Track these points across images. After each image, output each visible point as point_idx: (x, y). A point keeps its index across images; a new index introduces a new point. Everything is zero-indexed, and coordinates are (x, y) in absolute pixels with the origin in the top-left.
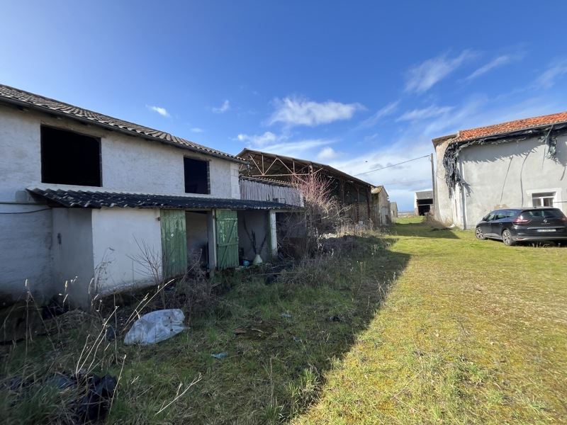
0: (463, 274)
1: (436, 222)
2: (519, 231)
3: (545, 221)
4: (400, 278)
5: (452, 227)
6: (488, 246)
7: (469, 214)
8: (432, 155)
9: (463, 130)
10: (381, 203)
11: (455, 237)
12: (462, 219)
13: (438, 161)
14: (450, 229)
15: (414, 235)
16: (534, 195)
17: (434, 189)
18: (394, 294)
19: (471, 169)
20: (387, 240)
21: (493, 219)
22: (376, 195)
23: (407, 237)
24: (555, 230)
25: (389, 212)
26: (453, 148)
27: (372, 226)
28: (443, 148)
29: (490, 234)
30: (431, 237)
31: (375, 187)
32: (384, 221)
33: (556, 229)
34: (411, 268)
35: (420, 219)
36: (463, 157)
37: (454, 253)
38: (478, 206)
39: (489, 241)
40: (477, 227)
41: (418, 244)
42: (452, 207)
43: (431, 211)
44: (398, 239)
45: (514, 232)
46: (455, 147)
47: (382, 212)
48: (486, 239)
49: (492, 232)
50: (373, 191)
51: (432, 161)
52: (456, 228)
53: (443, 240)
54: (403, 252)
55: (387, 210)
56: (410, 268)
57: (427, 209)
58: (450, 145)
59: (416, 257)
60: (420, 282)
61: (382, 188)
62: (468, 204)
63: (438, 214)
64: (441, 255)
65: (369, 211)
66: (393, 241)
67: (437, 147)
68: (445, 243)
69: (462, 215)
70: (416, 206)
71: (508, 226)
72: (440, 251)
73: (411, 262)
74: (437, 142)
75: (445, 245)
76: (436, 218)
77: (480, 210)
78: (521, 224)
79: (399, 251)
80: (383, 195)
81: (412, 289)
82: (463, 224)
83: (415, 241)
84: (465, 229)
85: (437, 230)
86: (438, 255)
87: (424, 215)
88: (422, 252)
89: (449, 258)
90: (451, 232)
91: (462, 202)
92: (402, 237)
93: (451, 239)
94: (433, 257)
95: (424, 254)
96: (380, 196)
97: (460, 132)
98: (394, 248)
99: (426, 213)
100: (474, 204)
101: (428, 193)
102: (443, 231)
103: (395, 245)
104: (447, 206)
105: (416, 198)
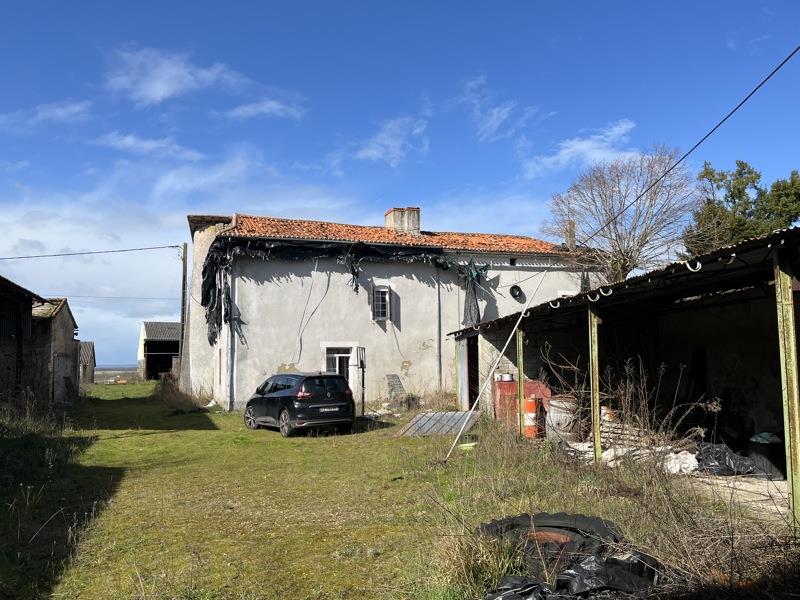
0: (213, 489)
1: (181, 394)
2: (300, 410)
3: (329, 394)
4: (104, 513)
5: (210, 405)
6: (258, 439)
7: (240, 379)
8: (186, 245)
9: (242, 214)
10: (57, 344)
11: (212, 427)
12: (228, 389)
13: (195, 264)
14: (207, 410)
15: (134, 426)
16: (330, 351)
17: (183, 320)
18: (93, 541)
19: (249, 294)
20: (71, 440)
21: (270, 391)
22: (45, 323)
23: (118, 432)
24: (337, 409)
25: (75, 368)
26: (222, 246)
27: (29, 406)
28: (206, 237)
29: (263, 419)
30: (168, 428)
31: (43, 301)
32: (59, 392)
33: (340, 407)
34: (126, 494)
35: (148, 388)
36: (238, 268)
37: (204, 457)
38: (255, 365)
39: (263, 431)
40: (248, 405)
41: (141, 445)
42: (213, 364)
43: (174, 370)
44: (96, 438)
45: (293, 414)
46: (227, 244)
47: (56, 368)
48: (259, 427)
49: (267, 415)
50: (38, 310)
51: (184, 260)
52: (218, 407)
53: (190, 433)
54: (109, 465)
55: (70, 363)
56: (123, 493)
57: (166, 365)
58: (218, 239)
59: (138, 472)
60: (141, 514)
61: (63, 306)
62: (239, 360)
63: (187, 378)
64: (182, 463)
65: (20, 364)
66: (84, 443)
67: (197, 233)
68: (193, 439)
69: (228, 382)
70: (141, 355)
71: (287, 402)
72: (181, 455)
73: (126, 483)
74: (197, 224)
75: (192, 443)
76: (182, 387)
77: (257, 373)
78: (303, 400)
79: (98, 464)
80: (64, 326)
81: (126, 528)
82: (228, 400)
83: (135, 438)
84: (231, 409)
85: (182, 412)
86: (177, 463)
87: (157, 378)
88: (149, 461)
89: (195, 466)
90: (207, 418)
91: (229, 355)
92: (105, 433)
93: (203, 432)
94: (168, 469)
95: (151, 464)
96: (56, 326)
97: (238, 217)
98: (89, 458)
99: (163, 374)
100: (249, 361)
101: (170, 326)
102: (192, 415)
103: (91, 451)
104: (204, 361)
105: (143, 336)
